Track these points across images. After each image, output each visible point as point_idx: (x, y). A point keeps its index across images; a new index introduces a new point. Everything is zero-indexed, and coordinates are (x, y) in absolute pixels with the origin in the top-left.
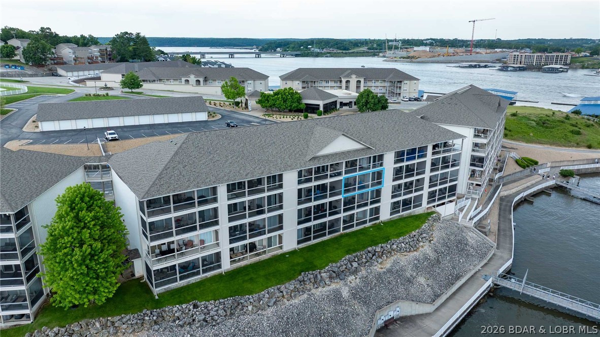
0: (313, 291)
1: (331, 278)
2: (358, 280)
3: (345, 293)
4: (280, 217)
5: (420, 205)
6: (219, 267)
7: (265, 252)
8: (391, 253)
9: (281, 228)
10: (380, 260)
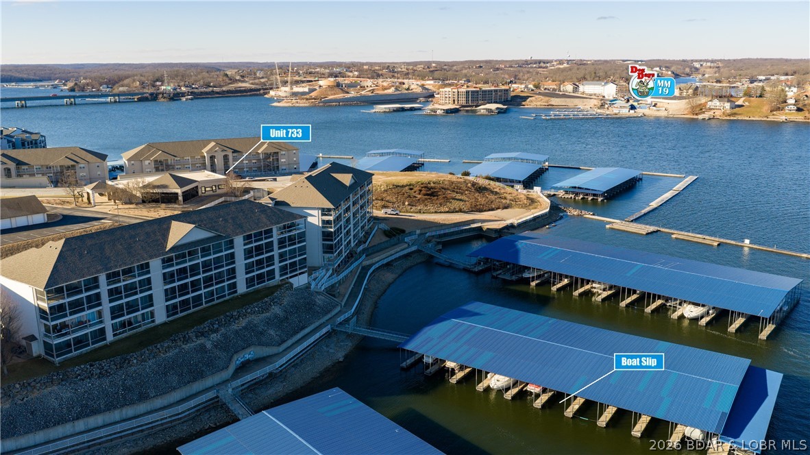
0: (184, 346)
1: (197, 337)
2: (219, 337)
3: (209, 345)
4: (151, 296)
5: (274, 278)
6: (105, 339)
7: (140, 326)
8: (246, 315)
9: (152, 305)
10: (237, 321)
